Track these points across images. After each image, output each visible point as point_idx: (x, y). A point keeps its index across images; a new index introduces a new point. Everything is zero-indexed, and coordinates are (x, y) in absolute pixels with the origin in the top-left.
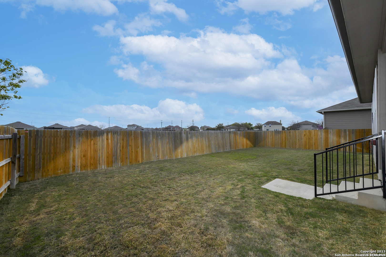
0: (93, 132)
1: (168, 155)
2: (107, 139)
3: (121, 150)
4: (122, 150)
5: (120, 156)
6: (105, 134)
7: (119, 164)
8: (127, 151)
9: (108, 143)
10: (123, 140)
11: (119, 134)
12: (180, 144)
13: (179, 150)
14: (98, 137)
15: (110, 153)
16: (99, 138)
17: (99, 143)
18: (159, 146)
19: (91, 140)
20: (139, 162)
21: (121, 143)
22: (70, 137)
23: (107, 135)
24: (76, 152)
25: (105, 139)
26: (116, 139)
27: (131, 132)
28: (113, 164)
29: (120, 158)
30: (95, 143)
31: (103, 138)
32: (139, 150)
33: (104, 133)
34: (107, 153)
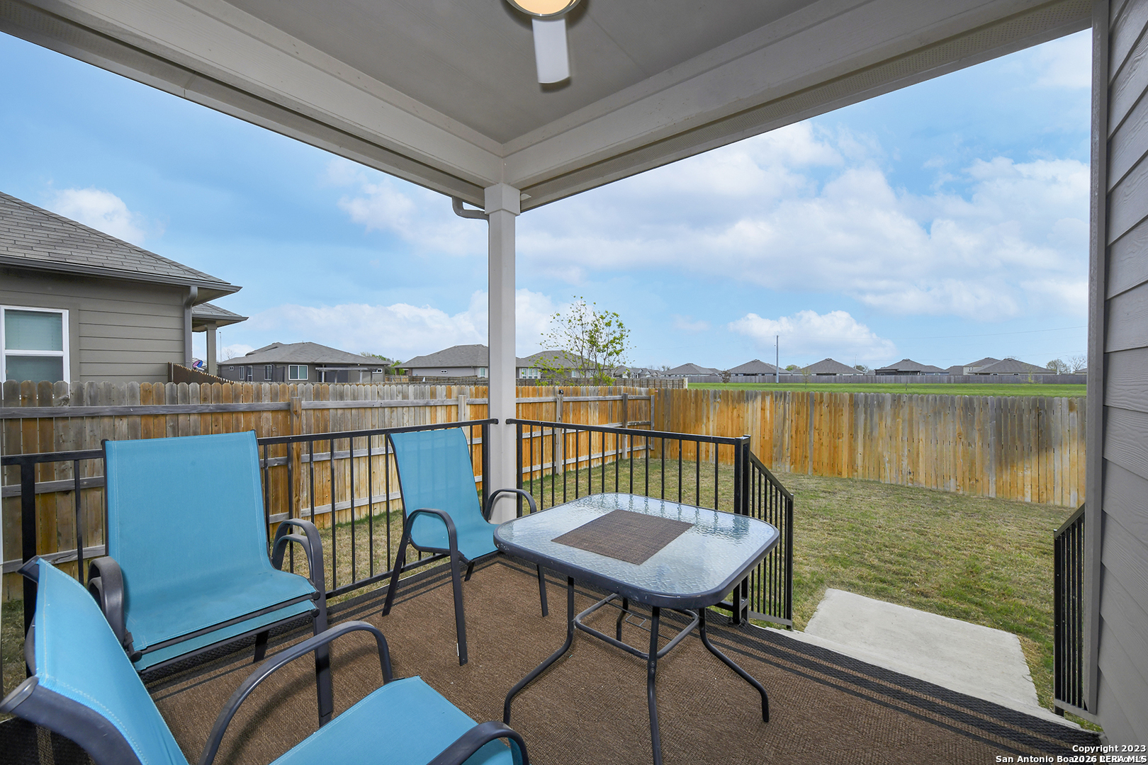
0: (736, 395)
1: (960, 479)
2: (763, 409)
3: (791, 437)
4: (794, 436)
5: (790, 450)
6: (759, 398)
7: (787, 466)
8: (808, 440)
9: (763, 418)
10: (798, 413)
11: (789, 399)
12: (1034, 450)
13: (1028, 473)
14: (746, 404)
15: (767, 438)
16: (748, 405)
17: (749, 416)
18: (916, 441)
19: (733, 409)
20: (840, 473)
21: (794, 421)
22: (702, 401)
23: (763, 399)
24: (711, 427)
25: (759, 409)
26: (781, 411)
27: (822, 395)
28: (773, 463)
29: (789, 455)
30: (740, 415)
31: (755, 406)
32: (844, 443)
33: (756, 397)
34: (762, 438)
